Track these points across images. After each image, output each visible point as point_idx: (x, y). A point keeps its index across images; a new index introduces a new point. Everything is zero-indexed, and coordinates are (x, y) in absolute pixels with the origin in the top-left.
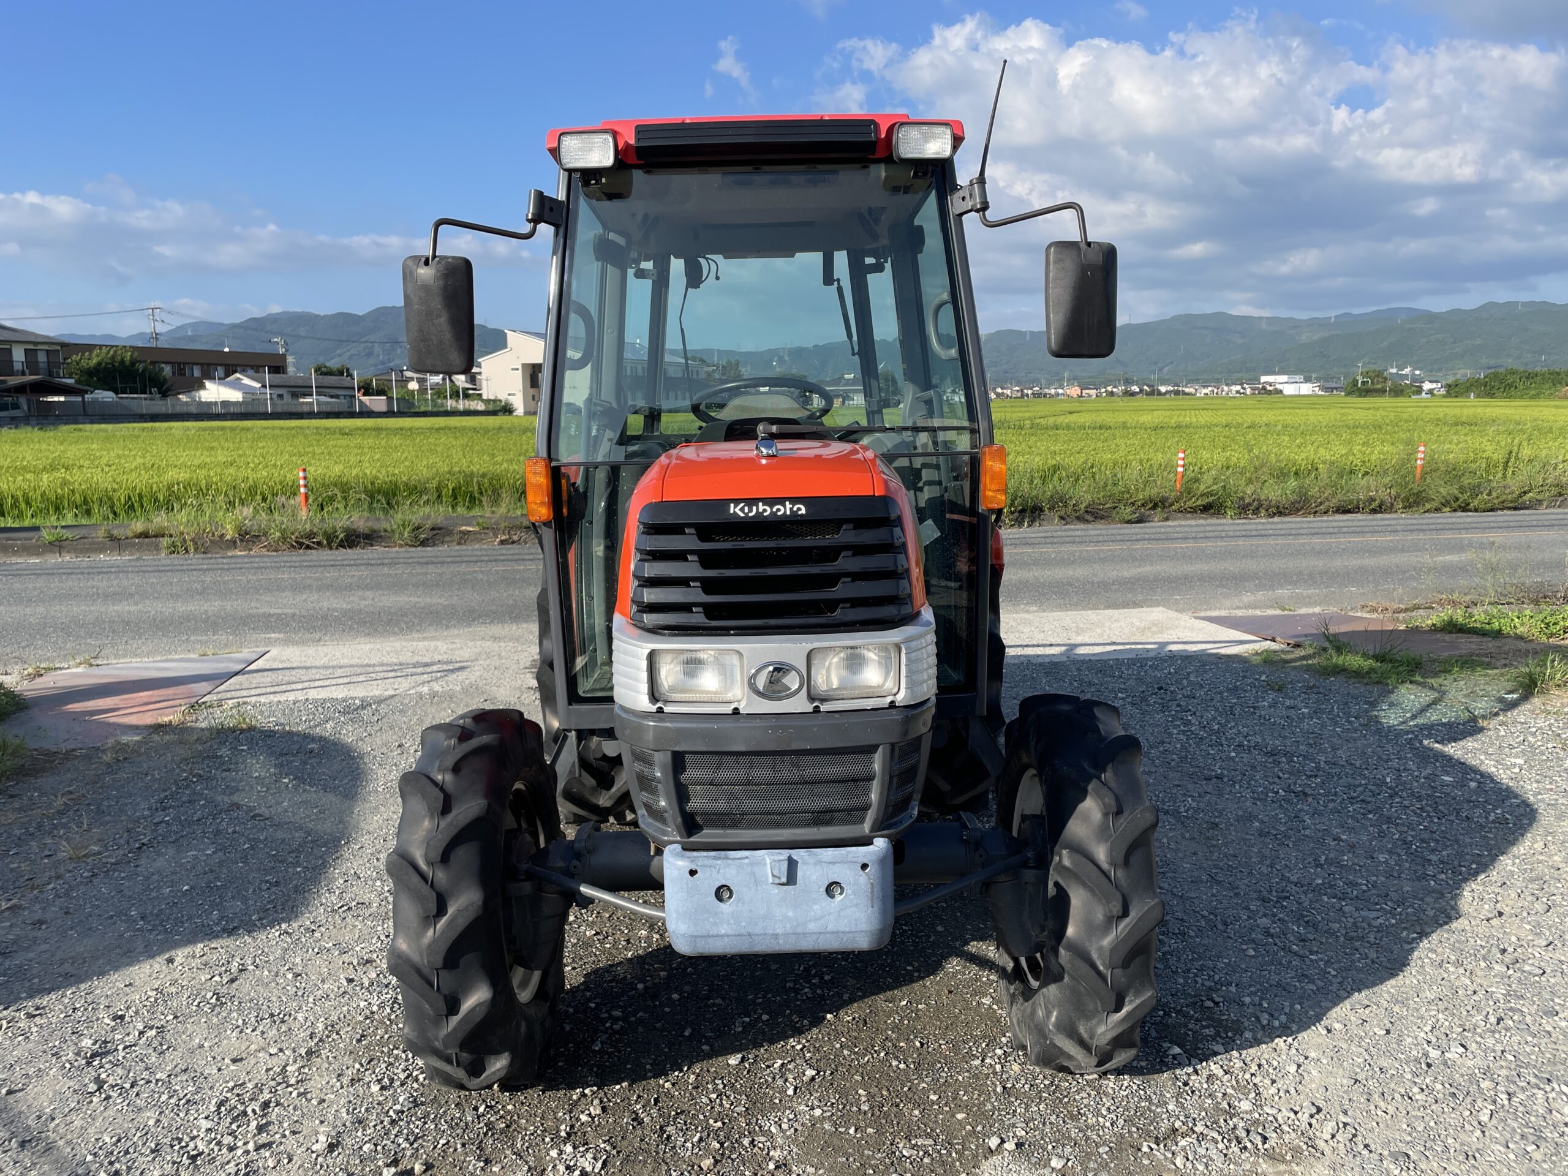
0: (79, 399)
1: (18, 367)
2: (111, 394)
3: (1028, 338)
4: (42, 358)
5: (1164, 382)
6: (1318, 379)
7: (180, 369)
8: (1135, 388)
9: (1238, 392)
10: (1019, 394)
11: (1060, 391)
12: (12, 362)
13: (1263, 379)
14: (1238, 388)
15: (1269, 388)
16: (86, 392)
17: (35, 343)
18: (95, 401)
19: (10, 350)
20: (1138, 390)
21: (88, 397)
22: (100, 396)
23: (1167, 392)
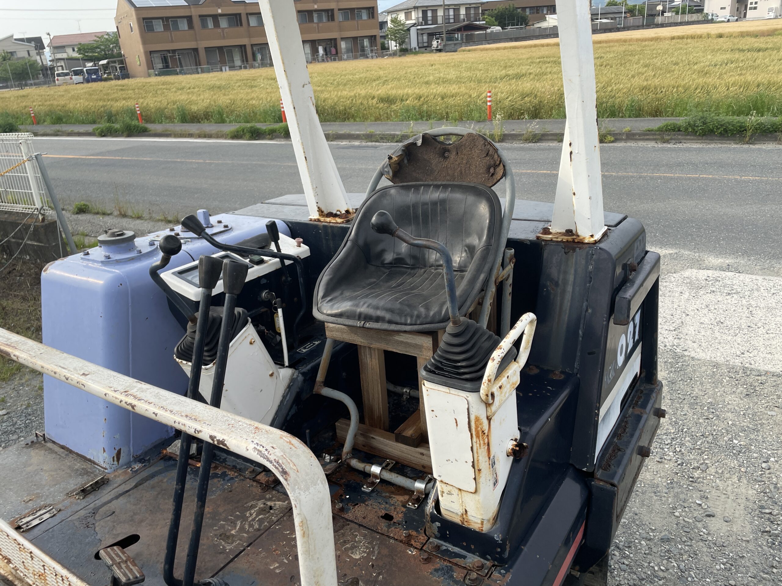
0: (485, 32)
1: (462, 17)
2: (499, 28)
4: (472, 12)
7: (537, 10)
12: (459, 15)
16: (487, 28)
17: (470, 4)
18: (492, 32)
19: (459, 9)
21: (489, 31)
22: (494, 30)
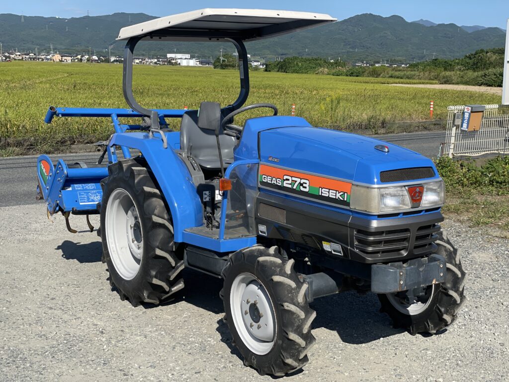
3: (23, 20)
5: (113, 54)
6: (198, 58)
8: (95, 58)
9: (155, 63)
10: (20, 58)
11: (48, 57)
13: (169, 56)
14: (156, 60)
15: (173, 61)
20: (97, 58)
23: (115, 61)
